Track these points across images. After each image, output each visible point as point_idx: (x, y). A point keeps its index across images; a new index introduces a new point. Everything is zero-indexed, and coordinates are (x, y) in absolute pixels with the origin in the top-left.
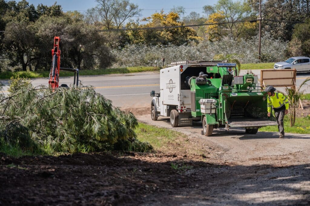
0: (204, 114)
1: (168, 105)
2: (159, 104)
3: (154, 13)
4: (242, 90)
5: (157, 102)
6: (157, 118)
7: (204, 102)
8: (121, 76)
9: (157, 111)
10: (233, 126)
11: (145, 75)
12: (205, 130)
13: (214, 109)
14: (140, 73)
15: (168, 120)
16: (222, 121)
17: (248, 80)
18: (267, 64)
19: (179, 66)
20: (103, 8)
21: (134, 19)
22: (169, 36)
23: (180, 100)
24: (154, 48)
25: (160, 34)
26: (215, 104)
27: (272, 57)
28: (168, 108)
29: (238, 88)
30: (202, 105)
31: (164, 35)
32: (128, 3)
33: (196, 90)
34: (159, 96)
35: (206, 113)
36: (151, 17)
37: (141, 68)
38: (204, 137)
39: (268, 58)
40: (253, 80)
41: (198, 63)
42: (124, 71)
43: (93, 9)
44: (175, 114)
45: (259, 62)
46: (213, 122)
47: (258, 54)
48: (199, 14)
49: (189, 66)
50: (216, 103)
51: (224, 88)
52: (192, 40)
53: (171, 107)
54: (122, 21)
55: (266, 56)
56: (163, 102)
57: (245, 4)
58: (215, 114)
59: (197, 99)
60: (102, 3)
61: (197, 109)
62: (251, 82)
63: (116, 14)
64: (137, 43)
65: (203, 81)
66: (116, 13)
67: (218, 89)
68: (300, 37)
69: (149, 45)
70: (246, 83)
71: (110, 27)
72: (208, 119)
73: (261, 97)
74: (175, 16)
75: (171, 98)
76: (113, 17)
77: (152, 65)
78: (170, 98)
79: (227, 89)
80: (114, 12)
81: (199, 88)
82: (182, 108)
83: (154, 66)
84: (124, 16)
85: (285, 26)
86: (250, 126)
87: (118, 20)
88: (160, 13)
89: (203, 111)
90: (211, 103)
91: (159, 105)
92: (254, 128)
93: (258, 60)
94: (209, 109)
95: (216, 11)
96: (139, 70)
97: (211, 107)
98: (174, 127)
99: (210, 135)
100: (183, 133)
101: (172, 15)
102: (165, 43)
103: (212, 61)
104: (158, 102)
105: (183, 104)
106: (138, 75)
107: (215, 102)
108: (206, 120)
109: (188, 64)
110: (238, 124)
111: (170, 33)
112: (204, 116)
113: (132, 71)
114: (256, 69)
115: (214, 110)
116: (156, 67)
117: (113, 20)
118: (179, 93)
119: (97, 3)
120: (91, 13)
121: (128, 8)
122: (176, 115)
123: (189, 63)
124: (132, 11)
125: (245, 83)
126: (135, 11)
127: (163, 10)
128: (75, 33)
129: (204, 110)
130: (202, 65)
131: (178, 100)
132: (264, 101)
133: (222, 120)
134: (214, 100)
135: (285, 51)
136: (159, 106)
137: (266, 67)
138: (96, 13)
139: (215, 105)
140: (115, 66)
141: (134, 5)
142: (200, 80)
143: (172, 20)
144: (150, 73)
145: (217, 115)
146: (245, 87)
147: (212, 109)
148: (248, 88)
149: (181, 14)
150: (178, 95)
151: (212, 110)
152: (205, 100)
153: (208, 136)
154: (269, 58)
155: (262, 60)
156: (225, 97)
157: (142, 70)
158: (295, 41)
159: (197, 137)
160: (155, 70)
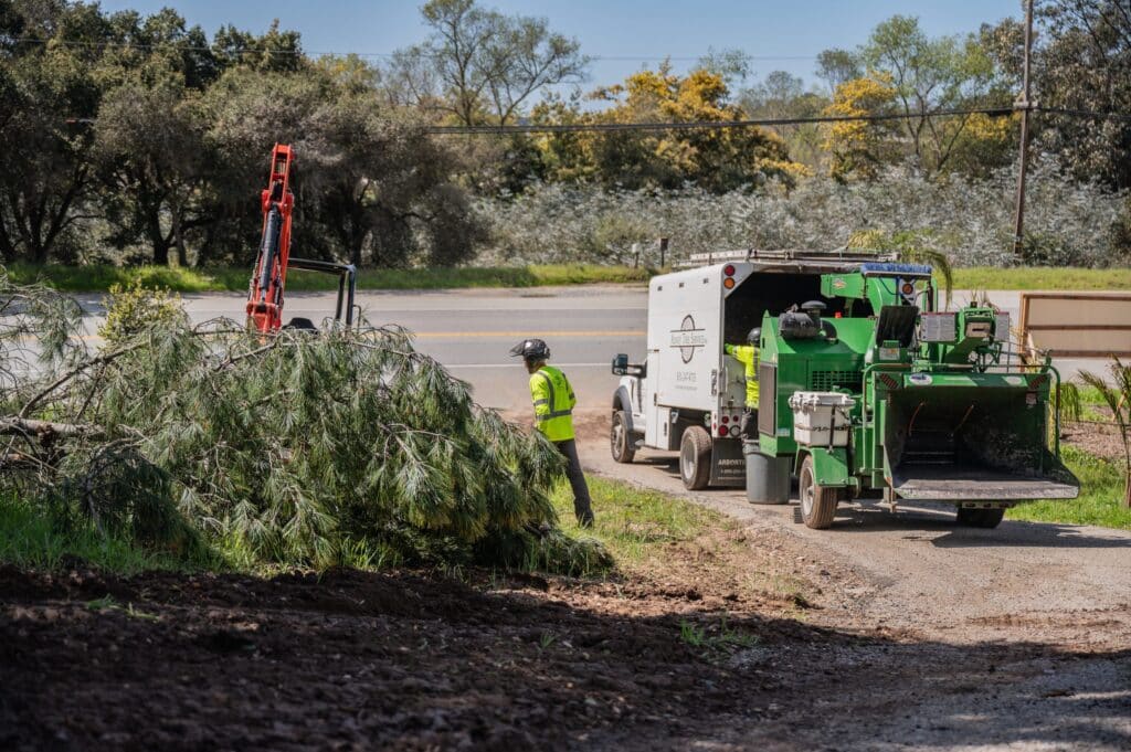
0: (804, 448)
1: (674, 409)
2: (643, 403)
3: (635, 70)
4: (951, 365)
5: (636, 397)
6: (633, 453)
7: (807, 401)
8: (507, 295)
9: (632, 429)
10: (912, 497)
11: (593, 294)
12: (808, 506)
13: (843, 428)
14: (574, 289)
15: (673, 465)
16: (870, 477)
17: (974, 330)
18: (1047, 271)
19: (719, 267)
20: (452, 46)
21: (563, 90)
22: (686, 156)
23: (721, 394)
24: (630, 199)
25: (655, 149)
26: (847, 410)
27: (1063, 248)
28: (674, 421)
29: (933, 357)
30: (801, 413)
31: (669, 153)
32: (542, 31)
33: (782, 357)
34: (642, 375)
35: (814, 444)
36: (623, 85)
37: (582, 269)
38: (802, 530)
39: (1049, 250)
40: (992, 330)
41: (790, 259)
42: (518, 280)
43: (416, 52)
44: (699, 443)
45: (1017, 264)
46: (839, 476)
47: (1014, 235)
48: (800, 81)
49: (757, 270)
50: (853, 407)
51: (883, 355)
52: (770, 174)
53: (687, 418)
54: (520, 95)
55: (1043, 244)
56: (655, 396)
57: (970, 48)
58: (848, 447)
59: (780, 390)
60: (446, 28)
61: (780, 427)
62: (984, 336)
63: (498, 70)
64: (569, 180)
65: (808, 324)
66: (498, 66)
67: (861, 358)
69: (614, 187)
70: (968, 338)
71: (476, 115)
72: (818, 464)
73: (1020, 394)
74: (711, 86)
75: (687, 383)
76: (485, 81)
77: (619, 262)
78: (680, 383)
79: (895, 358)
80: (489, 63)
81: (789, 351)
82: (725, 420)
83: (627, 265)
84: (525, 80)
85: (1116, 136)
86: (975, 497)
87: (502, 92)
88: (656, 73)
89: (802, 436)
90: (835, 406)
91: (640, 407)
92: (990, 505)
93: (1013, 256)
94: (825, 429)
95: (863, 69)
96: (574, 276)
97: (833, 420)
98: (693, 489)
99: (825, 524)
100: (726, 513)
101: (701, 81)
102: (671, 183)
103: (844, 255)
104: (639, 395)
105: (731, 408)
106: (569, 295)
107: (846, 406)
108: (813, 471)
109: (754, 261)
110: (932, 489)
111: (692, 145)
112: (804, 454)
113: (547, 279)
114: (1003, 288)
115: (845, 433)
116: (636, 267)
117: (486, 92)
118: (717, 368)
119: (432, 30)
120: (406, 65)
121: (542, 49)
122: (704, 446)
123: (756, 258)
124: (556, 62)
125: (962, 338)
126: (567, 61)
127: (671, 63)
128: (348, 135)
129: (808, 432)
130: (804, 267)
131: (714, 392)
132: (1030, 407)
133: (873, 473)
134: (844, 395)
135: (1113, 225)
136: (641, 411)
137: (1040, 281)
138: (426, 64)
139: (848, 414)
140: (486, 258)
141: (563, 41)
142: (795, 323)
143: (699, 98)
144: (611, 288)
145: (853, 452)
146: (960, 355)
147: (837, 429)
148: (973, 356)
149: (737, 78)
150: (714, 372)
151: (835, 432)
152: (812, 396)
153: (818, 528)
154: (1053, 251)
155: (1026, 256)
156: (887, 388)
157: (585, 276)
159: (777, 530)
160: (631, 278)
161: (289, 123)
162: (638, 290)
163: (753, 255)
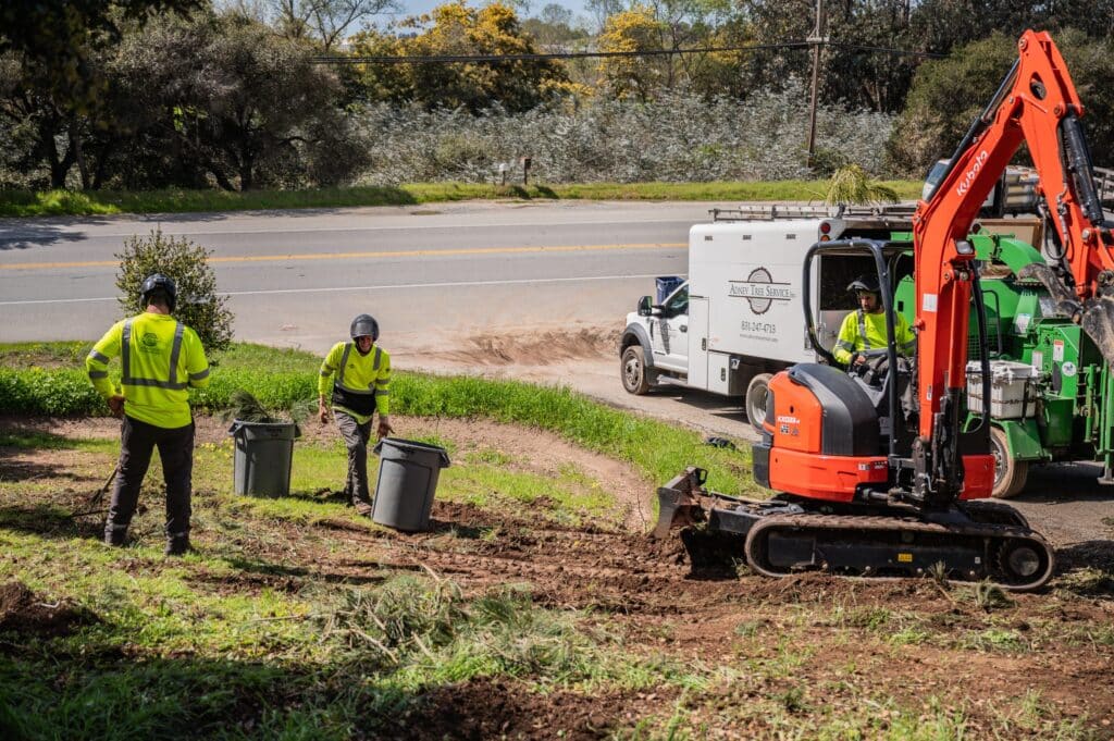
1: (733, 356)
2: (672, 344)
5: (658, 336)
7: (1001, 375)
8: (398, 214)
9: (652, 365)
11: (473, 211)
13: (1032, 400)
14: (452, 205)
19: (816, 224)
21: (380, 20)
22: (488, 79)
25: (462, 71)
26: (1038, 383)
28: (735, 367)
31: (473, 75)
35: (1007, 416)
36: (430, 15)
37: (455, 186)
45: (813, 177)
46: (1033, 449)
47: (807, 152)
48: (570, 12)
49: (849, 226)
54: (342, 24)
56: (704, 340)
58: (1036, 417)
68: (934, 104)
69: (434, 106)
72: (1012, 437)
74: (506, 17)
75: (760, 334)
76: (311, 11)
77: (481, 179)
83: (494, 183)
84: (346, 9)
87: (326, 20)
88: (456, 5)
89: (994, 410)
90: (1028, 379)
91: (667, 346)
94: (1017, 401)
96: (451, 193)
101: (497, 12)
106: (451, 212)
107: (1040, 379)
109: (846, 219)
111: (492, 69)
113: (427, 197)
116: (503, 185)
117: (312, 22)
128: (242, 64)
134: (1035, 368)
135: (887, 143)
136: (669, 350)
140: (369, 179)
143: (496, 28)
144: (486, 204)
145: (1040, 422)
147: (1029, 401)
149: (522, 9)
151: (1027, 404)
152: (1006, 370)
155: (818, 170)
157: (460, 193)
158: (924, 113)
160: (499, 195)
161: (186, 55)
162: (509, 205)
163: (847, 212)
